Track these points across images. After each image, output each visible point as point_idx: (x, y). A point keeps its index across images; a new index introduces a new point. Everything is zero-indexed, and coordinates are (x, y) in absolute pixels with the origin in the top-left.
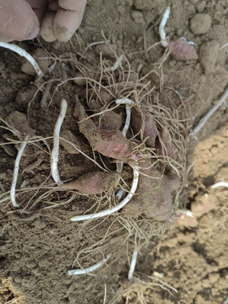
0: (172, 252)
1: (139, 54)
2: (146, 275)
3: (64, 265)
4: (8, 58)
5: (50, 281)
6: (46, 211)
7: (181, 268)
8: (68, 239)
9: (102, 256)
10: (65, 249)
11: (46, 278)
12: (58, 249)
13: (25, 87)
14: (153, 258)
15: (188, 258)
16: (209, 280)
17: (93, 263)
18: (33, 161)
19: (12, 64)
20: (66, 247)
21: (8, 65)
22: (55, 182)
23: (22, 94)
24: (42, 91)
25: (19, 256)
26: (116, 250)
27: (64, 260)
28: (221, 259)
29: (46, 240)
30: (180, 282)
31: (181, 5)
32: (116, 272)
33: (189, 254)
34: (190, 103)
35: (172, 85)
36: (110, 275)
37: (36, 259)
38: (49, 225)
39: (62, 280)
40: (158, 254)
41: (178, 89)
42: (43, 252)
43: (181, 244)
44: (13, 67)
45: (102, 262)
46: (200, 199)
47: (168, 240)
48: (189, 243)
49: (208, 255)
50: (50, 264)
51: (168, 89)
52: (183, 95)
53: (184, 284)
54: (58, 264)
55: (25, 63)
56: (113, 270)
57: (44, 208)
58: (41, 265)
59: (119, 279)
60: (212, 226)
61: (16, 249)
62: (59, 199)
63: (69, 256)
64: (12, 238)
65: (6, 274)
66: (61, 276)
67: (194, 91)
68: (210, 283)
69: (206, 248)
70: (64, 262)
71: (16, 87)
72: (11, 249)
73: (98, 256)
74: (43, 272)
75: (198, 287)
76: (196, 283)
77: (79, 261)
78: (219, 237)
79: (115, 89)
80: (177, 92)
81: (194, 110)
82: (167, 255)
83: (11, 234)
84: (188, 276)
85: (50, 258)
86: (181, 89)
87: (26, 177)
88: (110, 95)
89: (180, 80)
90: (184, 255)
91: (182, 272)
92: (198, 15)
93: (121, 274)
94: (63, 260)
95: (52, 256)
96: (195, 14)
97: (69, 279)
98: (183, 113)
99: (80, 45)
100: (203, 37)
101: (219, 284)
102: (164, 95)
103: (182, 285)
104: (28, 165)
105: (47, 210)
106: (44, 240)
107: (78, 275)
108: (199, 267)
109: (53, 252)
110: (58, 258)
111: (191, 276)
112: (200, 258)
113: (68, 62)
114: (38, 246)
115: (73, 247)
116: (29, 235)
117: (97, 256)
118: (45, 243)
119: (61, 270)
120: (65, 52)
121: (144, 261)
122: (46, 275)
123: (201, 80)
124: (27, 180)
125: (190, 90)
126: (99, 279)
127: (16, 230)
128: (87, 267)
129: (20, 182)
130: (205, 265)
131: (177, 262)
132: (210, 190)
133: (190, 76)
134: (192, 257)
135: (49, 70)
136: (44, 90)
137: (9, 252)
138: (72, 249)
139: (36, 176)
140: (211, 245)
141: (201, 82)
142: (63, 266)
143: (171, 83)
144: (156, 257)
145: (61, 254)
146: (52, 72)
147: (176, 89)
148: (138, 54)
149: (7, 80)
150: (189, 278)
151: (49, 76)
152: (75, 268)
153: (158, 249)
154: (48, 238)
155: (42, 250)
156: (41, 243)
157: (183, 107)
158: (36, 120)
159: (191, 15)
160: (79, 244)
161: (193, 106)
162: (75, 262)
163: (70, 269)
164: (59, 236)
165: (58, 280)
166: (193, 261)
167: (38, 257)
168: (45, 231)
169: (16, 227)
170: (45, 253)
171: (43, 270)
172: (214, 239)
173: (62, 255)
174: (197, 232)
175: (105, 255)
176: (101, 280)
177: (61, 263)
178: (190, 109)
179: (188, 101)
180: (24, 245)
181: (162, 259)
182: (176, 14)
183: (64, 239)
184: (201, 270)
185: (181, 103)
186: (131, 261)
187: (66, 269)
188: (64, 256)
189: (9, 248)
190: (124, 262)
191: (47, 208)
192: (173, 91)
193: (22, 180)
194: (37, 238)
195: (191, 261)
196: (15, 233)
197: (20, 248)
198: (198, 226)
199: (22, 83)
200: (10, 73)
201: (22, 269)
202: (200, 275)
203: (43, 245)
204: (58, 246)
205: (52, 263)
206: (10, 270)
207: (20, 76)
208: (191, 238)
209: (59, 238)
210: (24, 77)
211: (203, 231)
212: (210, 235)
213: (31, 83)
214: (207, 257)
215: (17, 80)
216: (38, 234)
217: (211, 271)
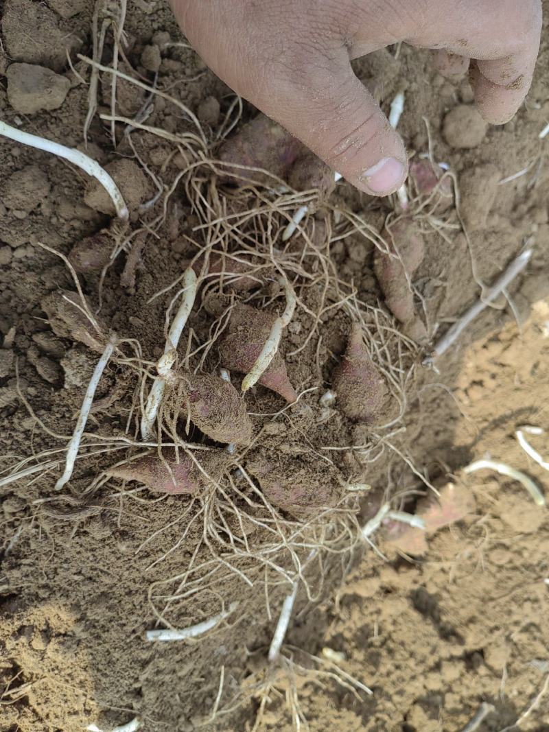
0: (366, 607)
2: (308, 654)
3: (140, 619)
4: (56, 173)
5: (108, 651)
7: (383, 643)
9: (220, 606)
11: (99, 644)
12: (131, 584)
13: (90, 239)
14: (324, 618)
15: (400, 624)
16: (441, 674)
17: (201, 618)
19: (64, 184)
21: (56, 187)
23: (81, 253)
24: (125, 249)
25: (47, 593)
26: (249, 595)
28: (471, 630)
29: (108, 564)
30: (378, 673)
31: (428, 83)
32: (244, 643)
33: (403, 614)
36: (232, 648)
37: (82, 603)
38: (117, 531)
39: (132, 649)
40: (337, 610)
42: (98, 588)
43: (387, 591)
44: (66, 193)
45: (218, 617)
47: (360, 581)
48: (405, 590)
49: (444, 618)
50: (110, 614)
53: (386, 679)
54: (126, 615)
55: (95, 188)
56: (238, 638)
58: (90, 616)
59: (249, 658)
60: (458, 557)
61: (43, 579)
64: (36, 554)
65: (16, 629)
66: (130, 642)
68: (443, 681)
69: (441, 604)
70: (140, 612)
71: (69, 235)
72: (31, 578)
73: (212, 605)
74: (93, 630)
75: (417, 688)
76: (413, 678)
77: (172, 612)
78: (471, 582)
82: (356, 615)
83: (33, 546)
84: (397, 663)
85: (111, 602)
90: (391, 616)
91: (384, 653)
92: (463, 109)
93: (253, 648)
94: (138, 607)
95: (116, 598)
96: (456, 105)
97: (148, 648)
100: (468, 155)
101: (461, 684)
103: (382, 680)
106: (104, 562)
107: (166, 642)
108: (423, 645)
109: (118, 591)
110: (129, 602)
111: (403, 663)
112: (427, 624)
114: (89, 575)
116: (72, 550)
117: (209, 605)
118: (105, 569)
119: (133, 628)
121: (305, 622)
122: (98, 637)
126: (208, 655)
127: (46, 537)
128: (186, 626)
130: (435, 640)
131: (376, 632)
132: (458, 475)
134: (410, 621)
137: (26, 584)
139: (99, 430)
140: (454, 601)
142: (136, 621)
144: (331, 617)
145: (135, 594)
149: (51, 218)
150: (398, 667)
152: (162, 627)
153: (337, 599)
154: (113, 559)
155: (96, 585)
156: (96, 569)
159: (448, 106)
163: (150, 627)
164: (137, 557)
165: (124, 650)
166: (409, 631)
167: (86, 599)
168: (108, 545)
169: (48, 532)
170: (102, 590)
171: (94, 627)
172: (458, 586)
173: (138, 597)
174: (424, 568)
175: (225, 604)
176: (213, 657)
177: (133, 613)
180: (59, 570)
181: (344, 622)
182: (415, 104)
183: (145, 564)
184: (426, 651)
187: (142, 628)
188: (142, 599)
189: (27, 576)
190: (262, 623)
194: (88, 558)
195: (405, 629)
196: (43, 545)
197: (51, 576)
198: (427, 554)
199: (83, 228)
200: (58, 204)
201: (50, 622)
202: (422, 662)
203: (100, 573)
204: (132, 577)
205: (114, 614)
206: (25, 623)
207: (80, 212)
208: (410, 580)
209: (135, 561)
210: (87, 214)
211: (436, 566)
212: (451, 576)
213: (103, 231)
214: (441, 624)
215: (72, 219)
216: (93, 550)
217: (448, 656)
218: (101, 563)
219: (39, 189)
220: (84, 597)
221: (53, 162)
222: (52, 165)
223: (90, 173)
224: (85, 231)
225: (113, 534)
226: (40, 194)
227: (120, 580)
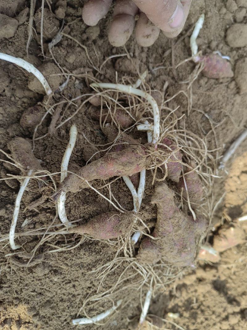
1: (166, 69)
2: (160, 318)
3: (68, 314)
4: (13, 72)
6: (50, 256)
7: (199, 307)
8: (74, 286)
9: (112, 304)
10: (70, 296)
11: (47, 327)
12: (63, 296)
13: (32, 108)
14: (168, 297)
15: (207, 297)
16: (228, 322)
17: (102, 311)
18: (37, 197)
19: (18, 79)
20: (72, 294)
21: (13, 81)
22: (62, 223)
23: (27, 116)
24: (51, 113)
25: (18, 302)
26: (128, 293)
27: (69, 308)
28: (244, 299)
29: (49, 286)
30: (196, 323)
31: (217, 12)
32: (126, 316)
33: (208, 292)
34: (220, 129)
35: (201, 107)
36: (120, 320)
37: (37, 306)
38: (52, 270)
40: (174, 293)
41: (209, 113)
42: (45, 298)
43: (200, 280)
44: (19, 83)
45: (111, 309)
46: (224, 233)
47: (186, 277)
48: (209, 280)
49: (229, 293)
50: (52, 311)
51: (197, 111)
52: (214, 120)
53: (201, 325)
54: (61, 312)
55: (33, 80)
56: (123, 314)
57: (47, 252)
58: (42, 313)
59: (129, 323)
60: (236, 261)
61: (15, 295)
62: (66, 242)
63: (74, 304)
64: (10, 282)
65: (3, 321)
66: (64, 326)
67: (226, 114)
68: (229, 325)
69: (228, 285)
70: (68, 310)
71: (22, 106)
74: (44, 319)
75: (216, 329)
76: (214, 324)
77: (86, 309)
78: (243, 274)
79: (136, 111)
80: (206, 115)
81: (225, 135)
82: (184, 293)
83: (8, 278)
84: (206, 317)
85: (52, 305)
86: (212, 112)
87: (29, 214)
88: (129, 117)
89: (211, 101)
90: (202, 293)
91: (199, 312)
92: (237, 26)
93: (131, 318)
94: (67, 308)
95: (55, 303)
96: (233, 24)
98: (213, 141)
99: (98, 59)
100: (240, 51)
101: (239, 326)
102: (192, 119)
103: (199, 326)
104: (31, 202)
105: (51, 254)
106: (47, 286)
107: (83, 325)
108: (219, 308)
109: (56, 299)
110: (62, 305)
111: (209, 317)
112: (221, 297)
113: (82, 78)
114: (40, 291)
115: (79, 295)
116: (29, 280)
117: (106, 304)
118: (48, 289)
119: (65, 319)
120: (81, 67)
121: (158, 301)
122: (47, 323)
123: (235, 101)
124: (29, 218)
125: (222, 113)
126: (108, 326)
127: (15, 273)
128: (94, 316)
129: (21, 220)
130: (225, 304)
132: (236, 222)
133: (222, 97)
134: (212, 295)
135: (60, 89)
136: (53, 113)
138: (77, 297)
139: (40, 215)
140: (235, 283)
141: (235, 103)
142: (66, 315)
143: (200, 105)
144: (171, 296)
145: (65, 301)
146: (63, 91)
147: (206, 112)
148: (164, 70)
149: (11, 97)
150: (206, 319)
151: (60, 95)
152: (81, 317)
153: (175, 287)
154: (51, 284)
155: (43, 297)
156: (43, 289)
157: (213, 133)
158: (43, 148)
159: (228, 25)
160: (86, 291)
161: (225, 131)
162: (80, 310)
163: (74, 318)
164: (64, 283)
166: (212, 300)
167: (39, 304)
168: (48, 277)
169: (16, 270)
170: (47, 299)
171: (44, 317)
172: (237, 276)
173: (66, 303)
174: (219, 268)
175: (115, 302)
176: (110, 326)
177: (64, 311)
178: (221, 134)
179: (219, 126)
180: (23, 290)
181: (178, 298)
182: (211, 24)
183: (69, 286)
184: (221, 310)
185: (211, 129)
186: (143, 303)
187: (70, 318)
188: (69, 304)
190: (136, 305)
191: (51, 251)
192: (202, 115)
193: (23, 218)
194: (38, 284)
195: (210, 300)
196: (14, 277)
197: (19, 293)
198: (220, 261)
199: (29, 102)
200: (15, 90)
201: (21, 316)
202: (219, 316)
203: (45, 291)
204: (63, 292)
205: (54, 311)
206: (7, 317)
207: (27, 93)
208: (212, 275)
209: (63, 285)
210: (31, 94)
211: (225, 266)
212: (233, 271)
213: (39, 103)
214: (228, 296)
215: (23, 98)
216: (40, 280)
217: (232, 312)
218: (45, 286)
219: (3, 82)
220: (37, 303)
221: (11, 67)
222: (10, 68)
223: (29, 71)
224: (30, 104)
225: (50, 271)
226: (4, 85)
227: (56, 294)
